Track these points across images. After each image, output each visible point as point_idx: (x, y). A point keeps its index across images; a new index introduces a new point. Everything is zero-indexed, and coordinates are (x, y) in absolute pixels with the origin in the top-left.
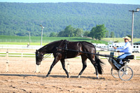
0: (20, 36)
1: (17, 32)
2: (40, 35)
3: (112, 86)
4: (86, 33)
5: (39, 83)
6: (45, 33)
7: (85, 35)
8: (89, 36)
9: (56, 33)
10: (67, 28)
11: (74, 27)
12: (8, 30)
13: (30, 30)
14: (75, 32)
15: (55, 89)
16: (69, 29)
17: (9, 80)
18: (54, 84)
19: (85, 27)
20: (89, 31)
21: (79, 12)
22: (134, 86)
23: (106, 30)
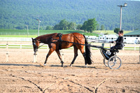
0: (19, 29)
1: (16, 26)
2: (37, 28)
3: (102, 74)
4: (79, 26)
5: (36, 72)
6: (41, 27)
7: (78, 28)
8: (81, 29)
9: (51, 27)
10: (61, 22)
11: (68, 21)
12: (8, 24)
13: (28, 24)
14: (69, 26)
15: (51, 77)
16: (64, 23)
17: (9, 70)
18: (49, 73)
19: (77, 21)
20: (81, 25)
21: (73, 8)
22: (123, 74)
23: (97, 23)
